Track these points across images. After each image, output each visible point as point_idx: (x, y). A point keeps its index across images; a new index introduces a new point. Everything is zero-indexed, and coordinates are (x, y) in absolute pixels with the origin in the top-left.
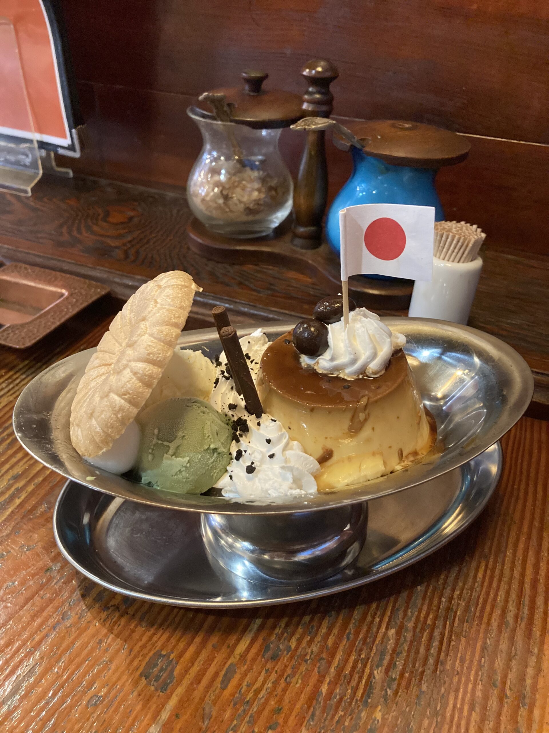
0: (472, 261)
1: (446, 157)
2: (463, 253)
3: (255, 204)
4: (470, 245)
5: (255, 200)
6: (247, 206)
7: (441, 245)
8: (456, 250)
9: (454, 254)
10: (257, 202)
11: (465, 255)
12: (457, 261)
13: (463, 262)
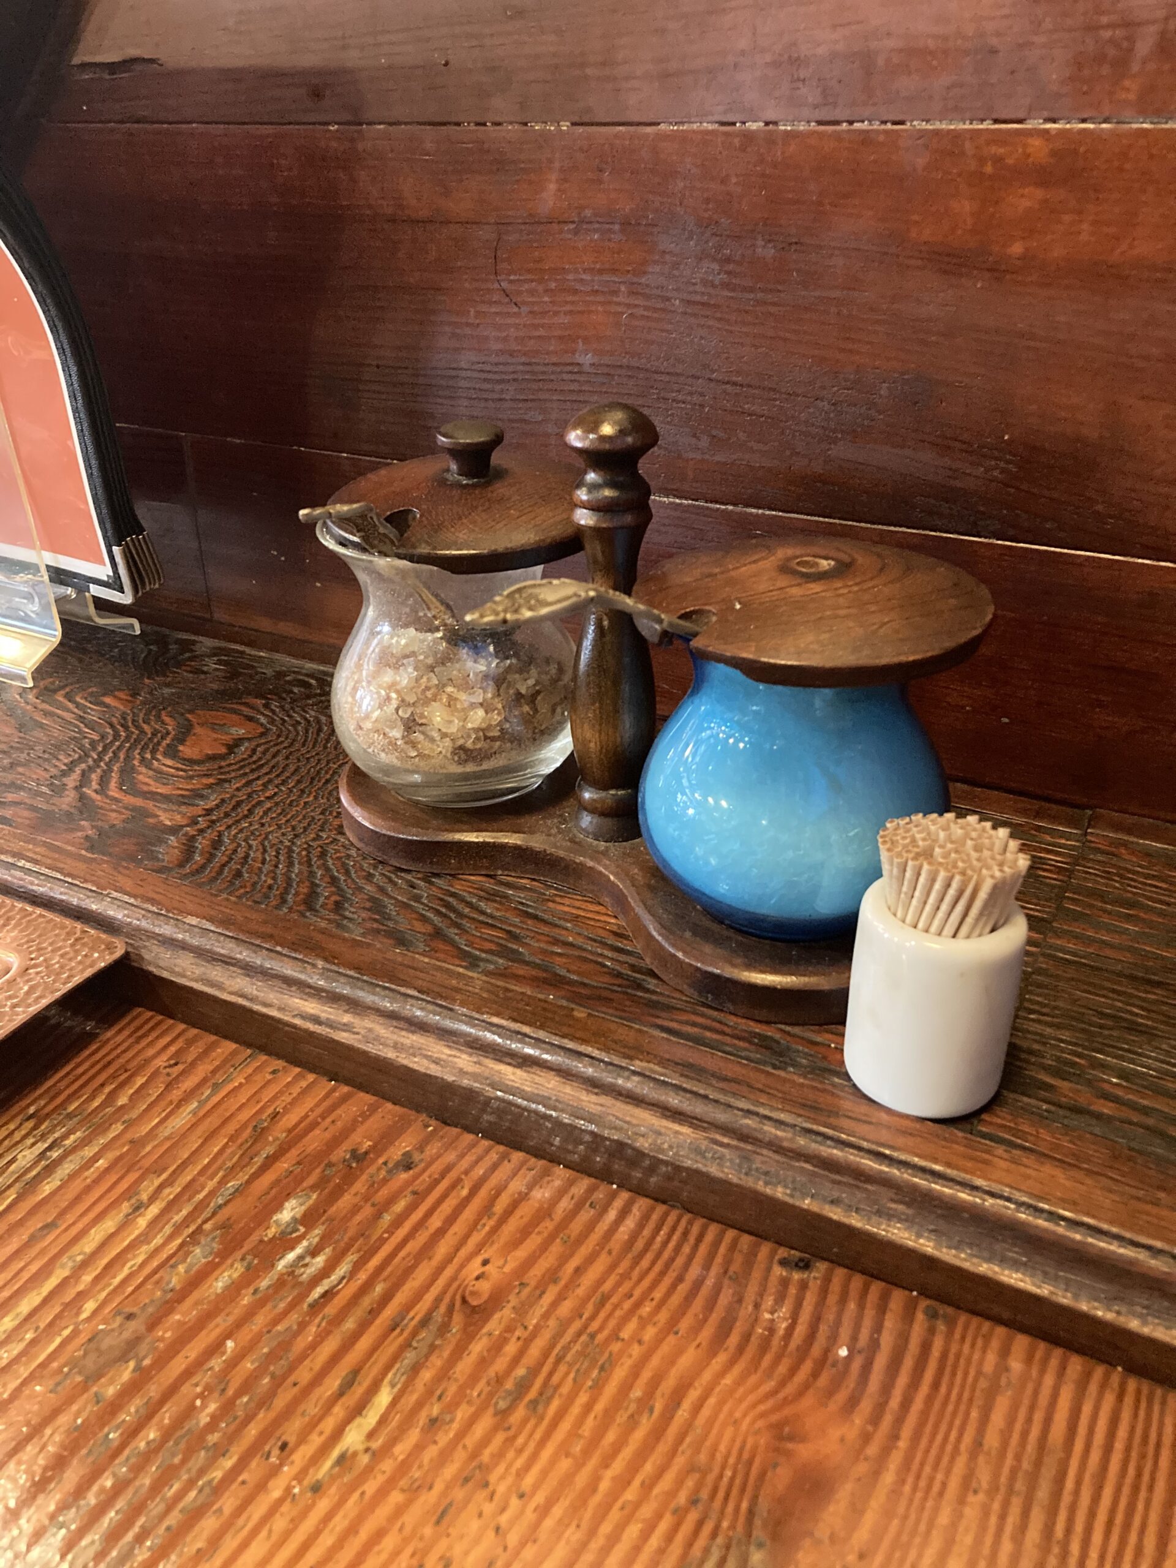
0: (993, 930)
1: (911, 658)
2: (965, 914)
3: (477, 739)
4: (983, 895)
5: (476, 730)
6: (461, 742)
7: (904, 889)
8: (944, 907)
9: (941, 914)
10: (483, 733)
11: (970, 920)
12: (952, 933)
13: (968, 937)
